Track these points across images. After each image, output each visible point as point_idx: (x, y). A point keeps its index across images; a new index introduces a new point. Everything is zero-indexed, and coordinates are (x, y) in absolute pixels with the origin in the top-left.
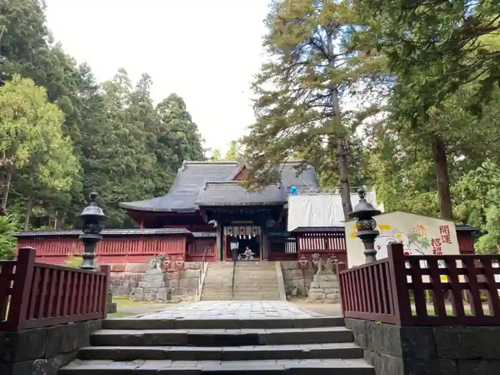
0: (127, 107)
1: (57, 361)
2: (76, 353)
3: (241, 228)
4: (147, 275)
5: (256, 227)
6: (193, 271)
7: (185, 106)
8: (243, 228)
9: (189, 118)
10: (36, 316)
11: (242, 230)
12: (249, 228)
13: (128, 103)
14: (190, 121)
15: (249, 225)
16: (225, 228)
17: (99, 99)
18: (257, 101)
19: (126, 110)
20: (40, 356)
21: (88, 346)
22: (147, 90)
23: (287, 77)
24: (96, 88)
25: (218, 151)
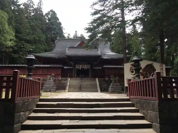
0: (33, 14)
1: (27, 113)
2: (32, 110)
3: (82, 65)
4: (47, 82)
5: (88, 65)
6: (64, 81)
7: (56, 15)
8: (84, 65)
9: (58, 19)
10: (20, 97)
11: (83, 66)
12: (85, 65)
13: (33, 12)
14: (59, 21)
15: (85, 64)
16: (76, 65)
17: (21, 10)
18: (92, 13)
19: (33, 15)
20: (22, 111)
21: (35, 108)
22: (41, 7)
23: (104, 4)
24: (20, 5)
25: (69, 34)
